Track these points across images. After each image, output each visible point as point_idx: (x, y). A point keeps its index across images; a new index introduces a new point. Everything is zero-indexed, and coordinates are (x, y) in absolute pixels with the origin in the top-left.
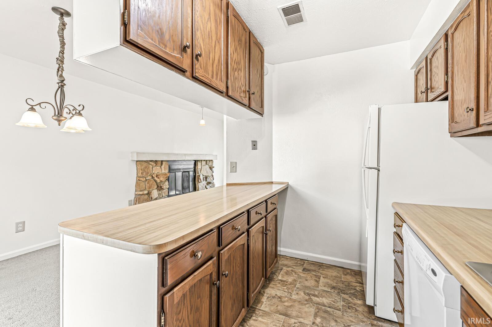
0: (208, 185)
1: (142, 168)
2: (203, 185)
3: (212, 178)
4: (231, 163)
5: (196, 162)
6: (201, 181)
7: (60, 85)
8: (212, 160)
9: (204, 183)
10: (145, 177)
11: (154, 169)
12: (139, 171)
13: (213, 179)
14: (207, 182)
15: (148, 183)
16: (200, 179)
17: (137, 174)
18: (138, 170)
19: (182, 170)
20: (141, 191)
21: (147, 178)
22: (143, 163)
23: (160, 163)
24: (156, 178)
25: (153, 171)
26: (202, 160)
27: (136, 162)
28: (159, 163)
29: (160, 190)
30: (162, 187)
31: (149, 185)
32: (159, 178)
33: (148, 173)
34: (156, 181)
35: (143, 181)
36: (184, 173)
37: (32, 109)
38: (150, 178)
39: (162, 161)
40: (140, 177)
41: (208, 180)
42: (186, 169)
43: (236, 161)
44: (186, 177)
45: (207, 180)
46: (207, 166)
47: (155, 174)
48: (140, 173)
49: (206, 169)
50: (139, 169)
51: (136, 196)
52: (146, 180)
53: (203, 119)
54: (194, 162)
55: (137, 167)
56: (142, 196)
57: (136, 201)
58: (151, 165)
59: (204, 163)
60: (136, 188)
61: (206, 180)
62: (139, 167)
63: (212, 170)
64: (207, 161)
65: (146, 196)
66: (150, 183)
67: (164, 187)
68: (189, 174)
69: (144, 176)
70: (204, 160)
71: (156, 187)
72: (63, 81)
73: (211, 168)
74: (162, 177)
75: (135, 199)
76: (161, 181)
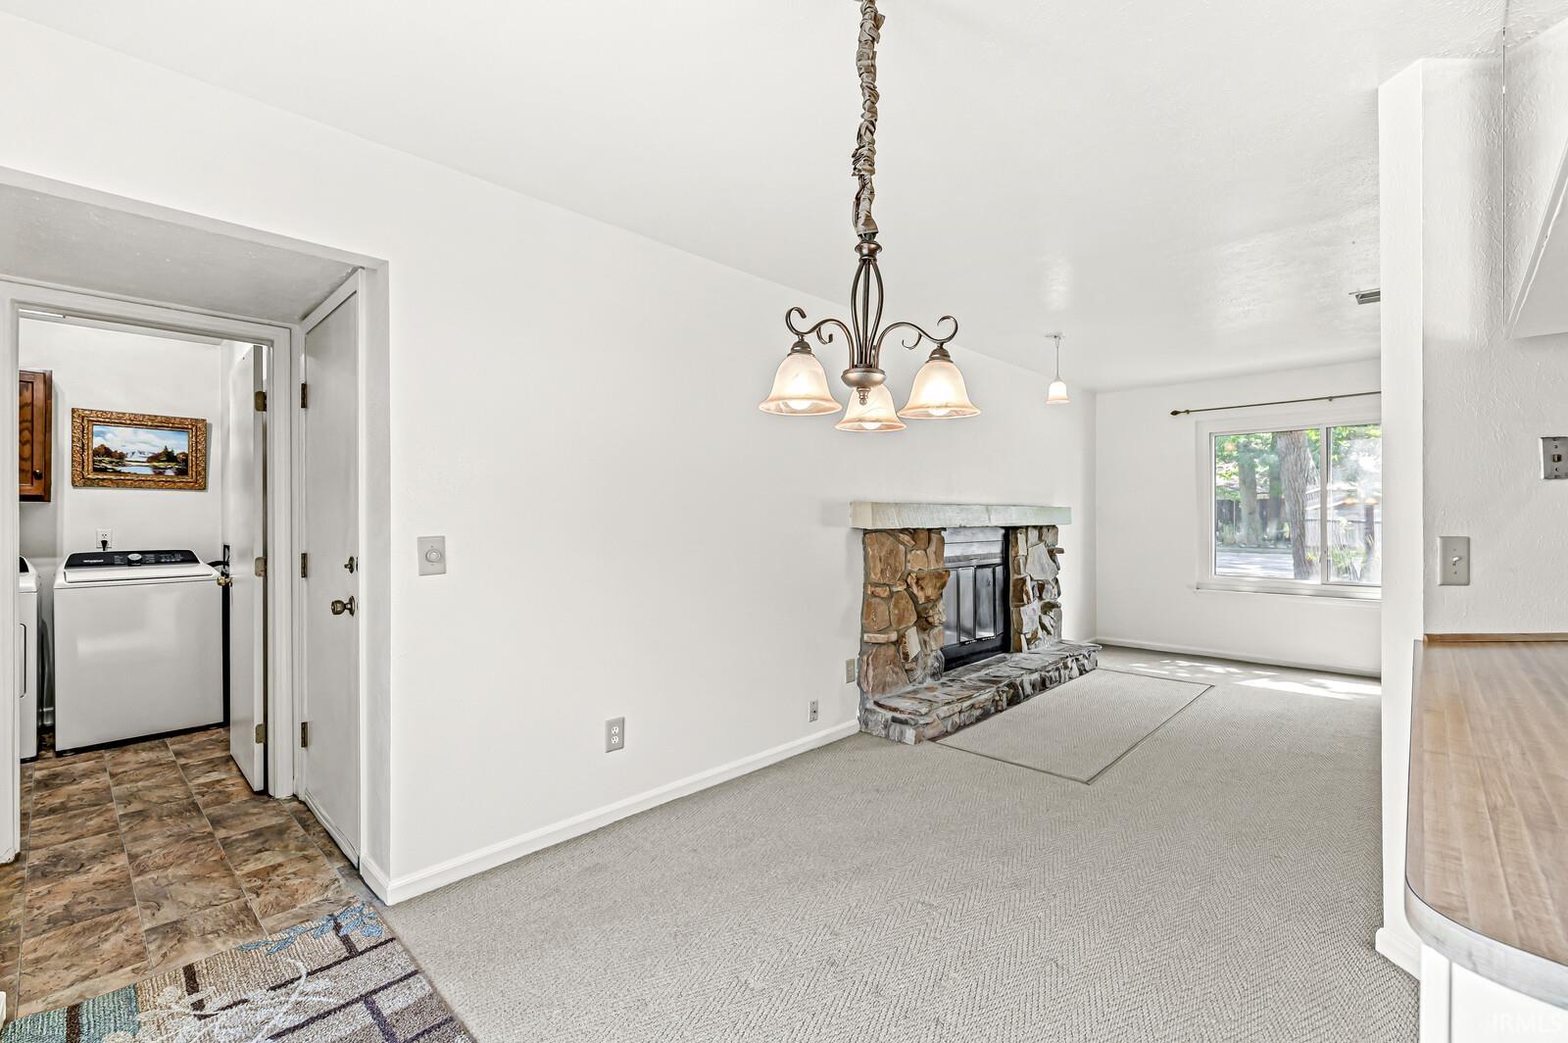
0: (1045, 613)
1: (882, 554)
2: (1032, 612)
3: (1055, 591)
4: (1446, 540)
5: (1010, 533)
6: (1029, 599)
7: (865, 251)
8: (1054, 526)
9: (1036, 605)
10: (888, 585)
11: (909, 556)
12: (872, 565)
13: (1059, 594)
14: (1042, 602)
15: (895, 606)
16: (1027, 594)
17: (867, 575)
18: (871, 560)
19: (975, 562)
20: (879, 632)
21: (895, 589)
22: (884, 538)
23: (923, 536)
24: (915, 589)
25: (909, 565)
26: (1027, 527)
27: (865, 534)
28: (921, 536)
29: (925, 630)
30: (930, 620)
31: (899, 610)
32: (922, 588)
33: (896, 571)
34: (914, 598)
35: (882, 598)
36: (979, 571)
37: (802, 347)
38: (900, 588)
39: (929, 530)
40: (877, 585)
41: (1047, 598)
42: (985, 557)
43: (1465, 534)
44: (985, 584)
45: (1044, 596)
46: (1042, 545)
47: (914, 575)
48: (878, 570)
49: (1039, 557)
50: (873, 556)
51: (865, 647)
52: (891, 593)
53: (1058, 379)
54: (1003, 531)
55: (865, 549)
56: (883, 649)
57: (868, 665)
58: (903, 544)
59: (1033, 535)
60: (864, 621)
61: (1040, 598)
62: (873, 551)
63: (1054, 561)
64: (1041, 527)
65: (892, 650)
66: (901, 606)
67: (936, 617)
68: (994, 573)
69: (886, 581)
70: (1035, 527)
71: (914, 618)
72: (874, 234)
73: (1052, 554)
74: (929, 585)
75: (865, 658)
76: (928, 599)
